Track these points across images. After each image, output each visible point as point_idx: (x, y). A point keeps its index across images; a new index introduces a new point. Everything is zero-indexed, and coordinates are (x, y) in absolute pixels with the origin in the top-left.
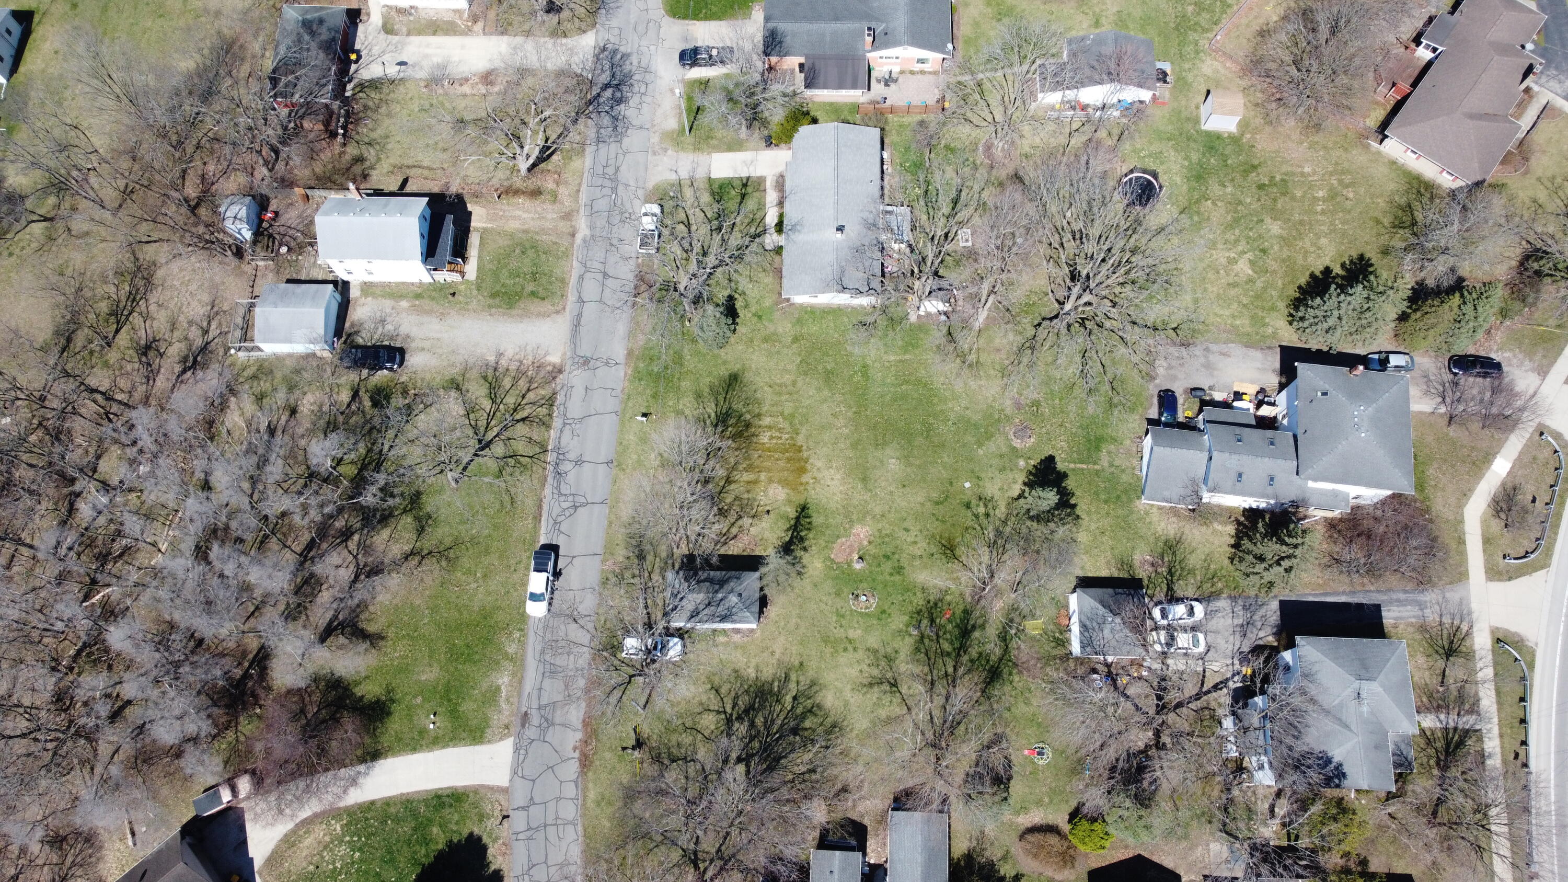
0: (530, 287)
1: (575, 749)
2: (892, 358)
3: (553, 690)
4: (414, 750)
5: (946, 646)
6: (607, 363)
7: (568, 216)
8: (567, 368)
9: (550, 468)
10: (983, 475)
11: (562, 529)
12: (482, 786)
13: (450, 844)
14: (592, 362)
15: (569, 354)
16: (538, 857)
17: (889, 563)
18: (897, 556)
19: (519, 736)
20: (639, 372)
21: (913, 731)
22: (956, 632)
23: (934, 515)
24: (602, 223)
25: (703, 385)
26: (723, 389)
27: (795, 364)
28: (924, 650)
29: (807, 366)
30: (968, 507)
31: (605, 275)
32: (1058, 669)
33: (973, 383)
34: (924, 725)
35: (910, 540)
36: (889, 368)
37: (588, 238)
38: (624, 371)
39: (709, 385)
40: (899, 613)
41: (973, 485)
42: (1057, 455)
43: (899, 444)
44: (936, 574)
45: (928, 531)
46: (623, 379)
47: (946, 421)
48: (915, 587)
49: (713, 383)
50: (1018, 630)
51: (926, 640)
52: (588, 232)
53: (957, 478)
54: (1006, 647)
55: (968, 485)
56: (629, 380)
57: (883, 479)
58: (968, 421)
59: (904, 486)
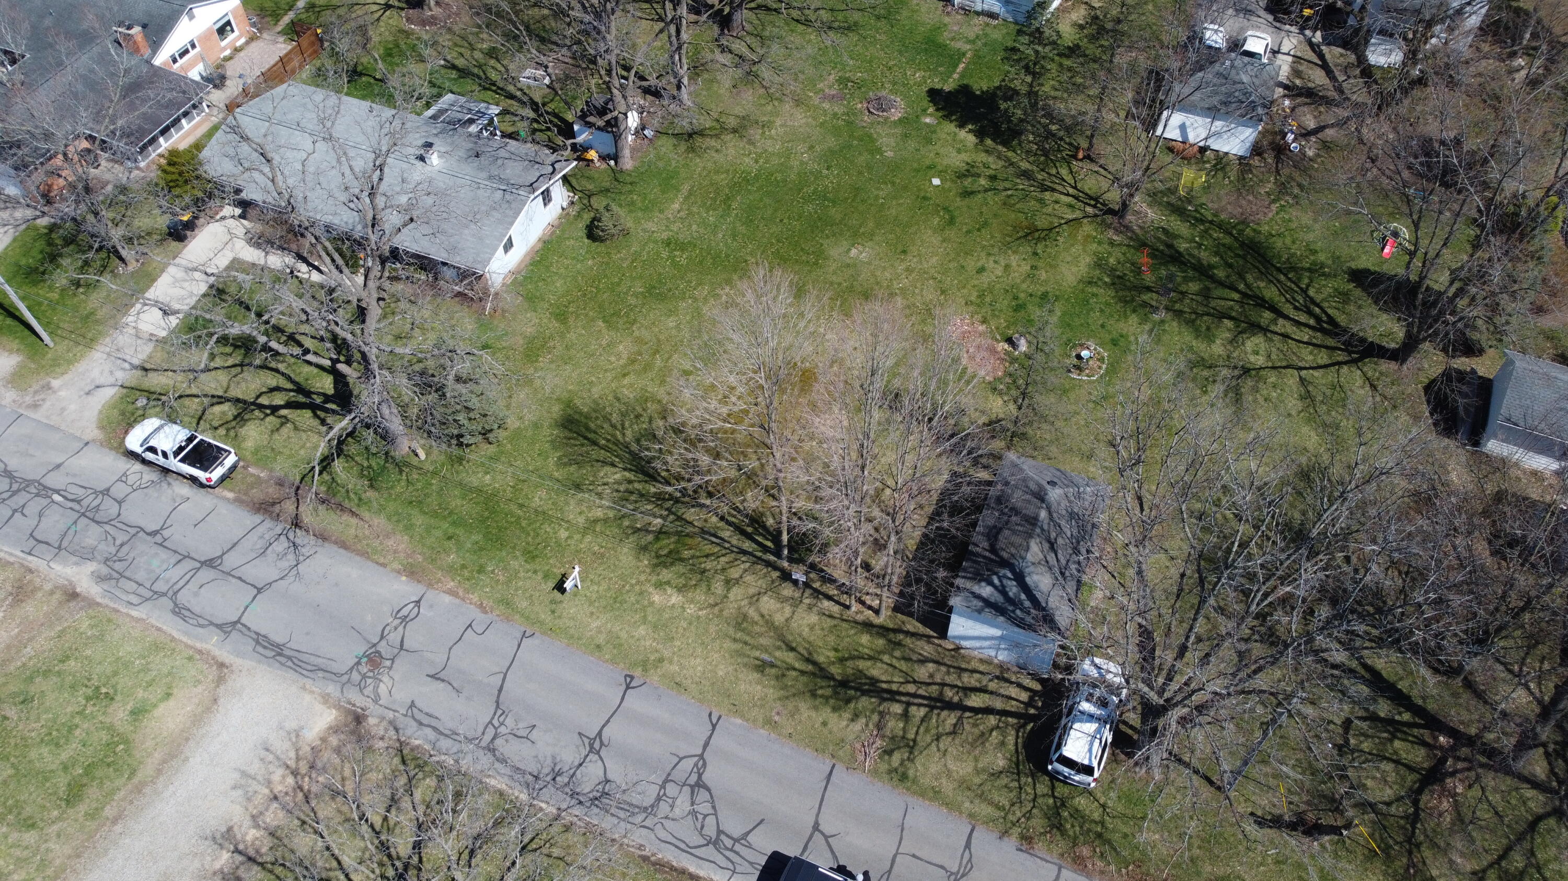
0: (118, 713)
2: (676, 206)
5: (1194, 287)
6: (405, 620)
7: (22, 590)
8: (360, 701)
9: (574, 814)
10: (928, 162)
11: (737, 832)
14: (383, 647)
15: (332, 689)
17: (1030, 307)
18: (1022, 295)
20: (463, 567)
21: (1331, 375)
22: (1173, 269)
23: (968, 232)
24: (92, 535)
25: (556, 474)
26: (582, 445)
27: (604, 331)
28: (1193, 316)
29: (619, 316)
30: (972, 193)
31: (209, 563)
32: (1261, 181)
33: (773, 132)
34: (1323, 357)
35: (999, 271)
36: (690, 214)
37: (105, 570)
38: (442, 595)
39: (561, 464)
40: (1121, 325)
41: (939, 177)
42: (931, 86)
43: (828, 237)
44: (1069, 259)
45: (993, 246)
46: (457, 601)
47: (818, 175)
48: (1083, 291)
49: (559, 458)
50: (1190, 202)
51: (1177, 306)
52: (91, 567)
53: (919, 190)
54: (1211, 222)
55: (936, 182)
56: (467, 591)
57: (878, 273)
58: (832, 152)
59: (904, 252)
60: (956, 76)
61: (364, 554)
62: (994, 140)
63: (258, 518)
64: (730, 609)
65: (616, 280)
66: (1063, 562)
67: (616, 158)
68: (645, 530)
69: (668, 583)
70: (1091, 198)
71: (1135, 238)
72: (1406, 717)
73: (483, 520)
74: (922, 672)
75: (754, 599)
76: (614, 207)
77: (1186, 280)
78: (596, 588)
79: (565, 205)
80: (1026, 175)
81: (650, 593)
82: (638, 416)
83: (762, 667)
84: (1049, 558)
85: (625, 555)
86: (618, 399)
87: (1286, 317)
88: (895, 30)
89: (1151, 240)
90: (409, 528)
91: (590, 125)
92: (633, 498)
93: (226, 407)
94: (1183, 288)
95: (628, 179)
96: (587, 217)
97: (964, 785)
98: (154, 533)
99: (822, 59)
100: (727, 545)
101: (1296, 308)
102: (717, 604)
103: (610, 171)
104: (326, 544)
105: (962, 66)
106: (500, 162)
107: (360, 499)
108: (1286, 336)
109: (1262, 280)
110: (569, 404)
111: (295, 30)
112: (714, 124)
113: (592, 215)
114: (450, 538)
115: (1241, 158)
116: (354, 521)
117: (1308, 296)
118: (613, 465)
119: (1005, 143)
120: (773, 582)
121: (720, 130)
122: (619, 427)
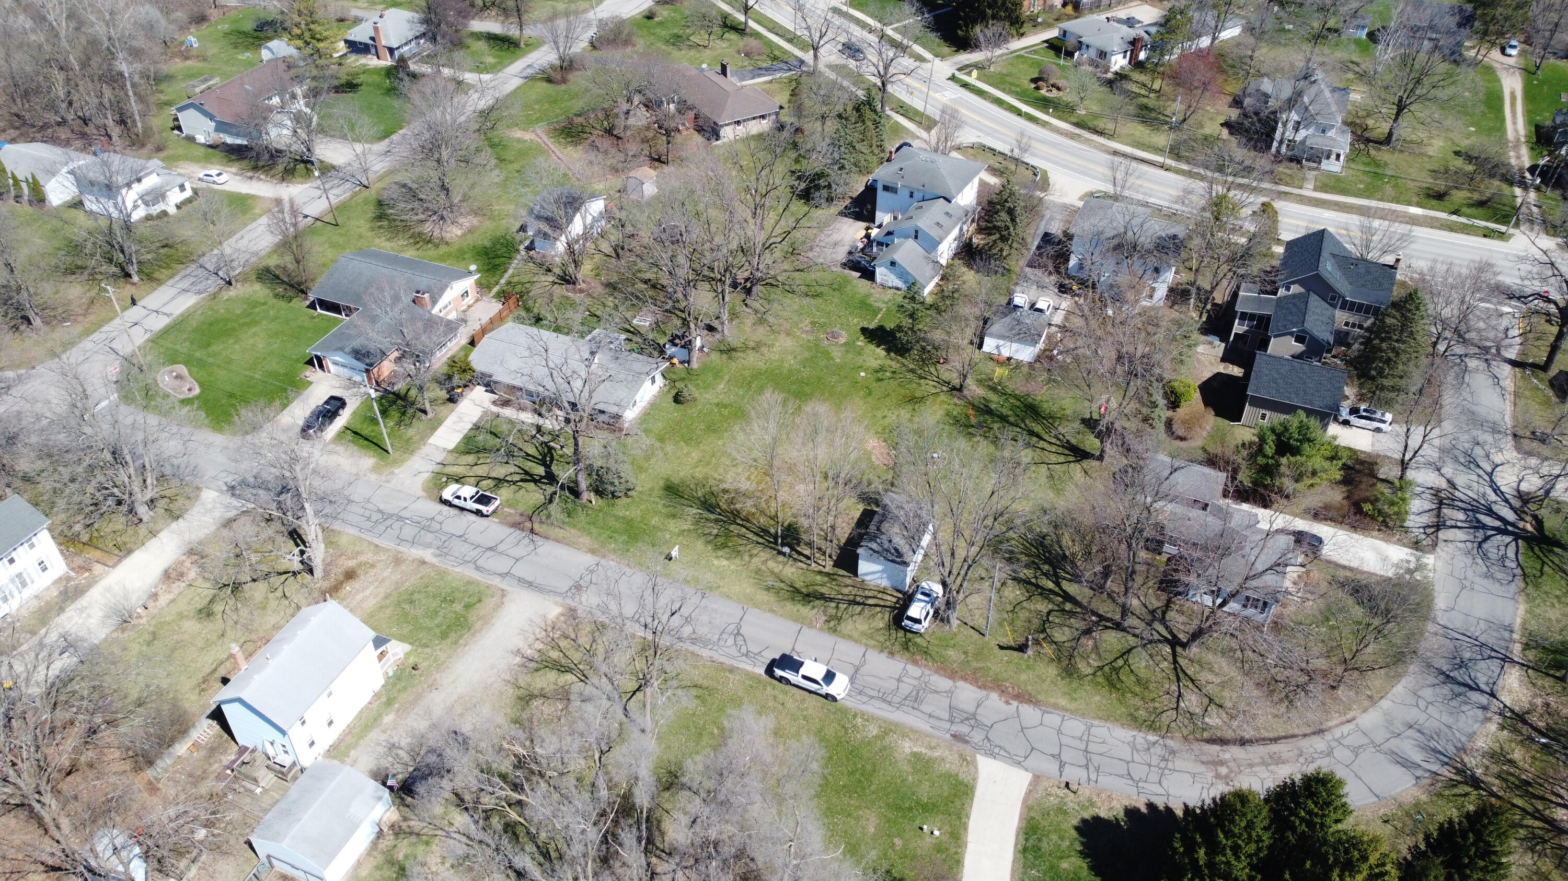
0: (458, 607)
1: (1007, 703)
2: (722, 386)
3: (935, 705)
4: (959, 862)
5: (997, 426)
6: (592, 572)
7: (398, 560)
8: (573, 604)
9: (679, 645)
10: (859, 365)
11: (756, 651)
12: (1025, 800)
13: (1083, 854)
14: (581, 582)
15: (559, 599)
16: (1122, 769)
19: (977, 749)
20: (619, 550)
21: (1065, 467)
22: (987, 417)
23: (879, 399)
24: (429, 538)
25: (663, 511)
26: (676, 498)
27: (685, 447)
28: (995, 439)
29: (692, 440)
30: (882, 380)
31: (491, 549)
32: (1039, 374)
33: (774, 349)
34: (1062, 459)
35: (894, 417)
36: (729, 390)
37: (438, 552)
38: (609, 561)
39: (665, 506)
40: (957, 443)
41: (864, 372)
42: (862, 326)
43: (803, 401)
44: (932, 412)
45: (891, 406)
46: (617, 564)
47: (799, 371)
48: (938, 427)
49: (664, 504)
50: (999, 385)
51: (987, 435)
52: (432, 550)
53: (853, 378)
54: (1010, 395)
55: (863, 374)
56: (621, 560)
58: (807, 359)
59: (844, 408)
60: (876, 321)
61: (567, 544)
62: (895, 354)
63: (512, 530)
64: (753, 566)
65: (690, 423)
67: (689, 362)
68: (710, 534)
69: (721, 556)
70: (946, 382)
71: (968, 402)
72: (1079, 610)
73: (627, 530)
74: (846, 591)
75: (765, 562)
76: (688, 387)
77: (993, 422)
78: (686, 558)
79: (662, 385)
81: (712, 561)
82: (704, 485)
83: (768, 589)
85: (700, 545)
86: (693, 478)
87: (1045, 440)
88: (843, 296)
89: (976, 403)
90: (590, 534)
91: (676, 345)
92: (702, 521)
93: (489, 481)
94: (991, 426)
95: (696, 373)
96: (674, 392)
97: (863, 634)
98: (460, 537)
99: (802, 312)
100: (750, 540)
101: (1050, 436)
102: (746, 565)
103: (685, 369)
104: (549, 541)
105: (880, 315)
106: (628, 362)
107: (563, 522)
108: (1043, 449)
109: (1034, 423)
110: (667, 480)
111: (504, 296)
112: (742, 345)
113: (677, 390)
114: (611, 538)
115: (1030, 363)
116: (562, 531)
117: (1057, 430)
118: (692, 507)
119: (901, 355)
120: (773, 555)
121: (745, 348)
122: (695, 490)
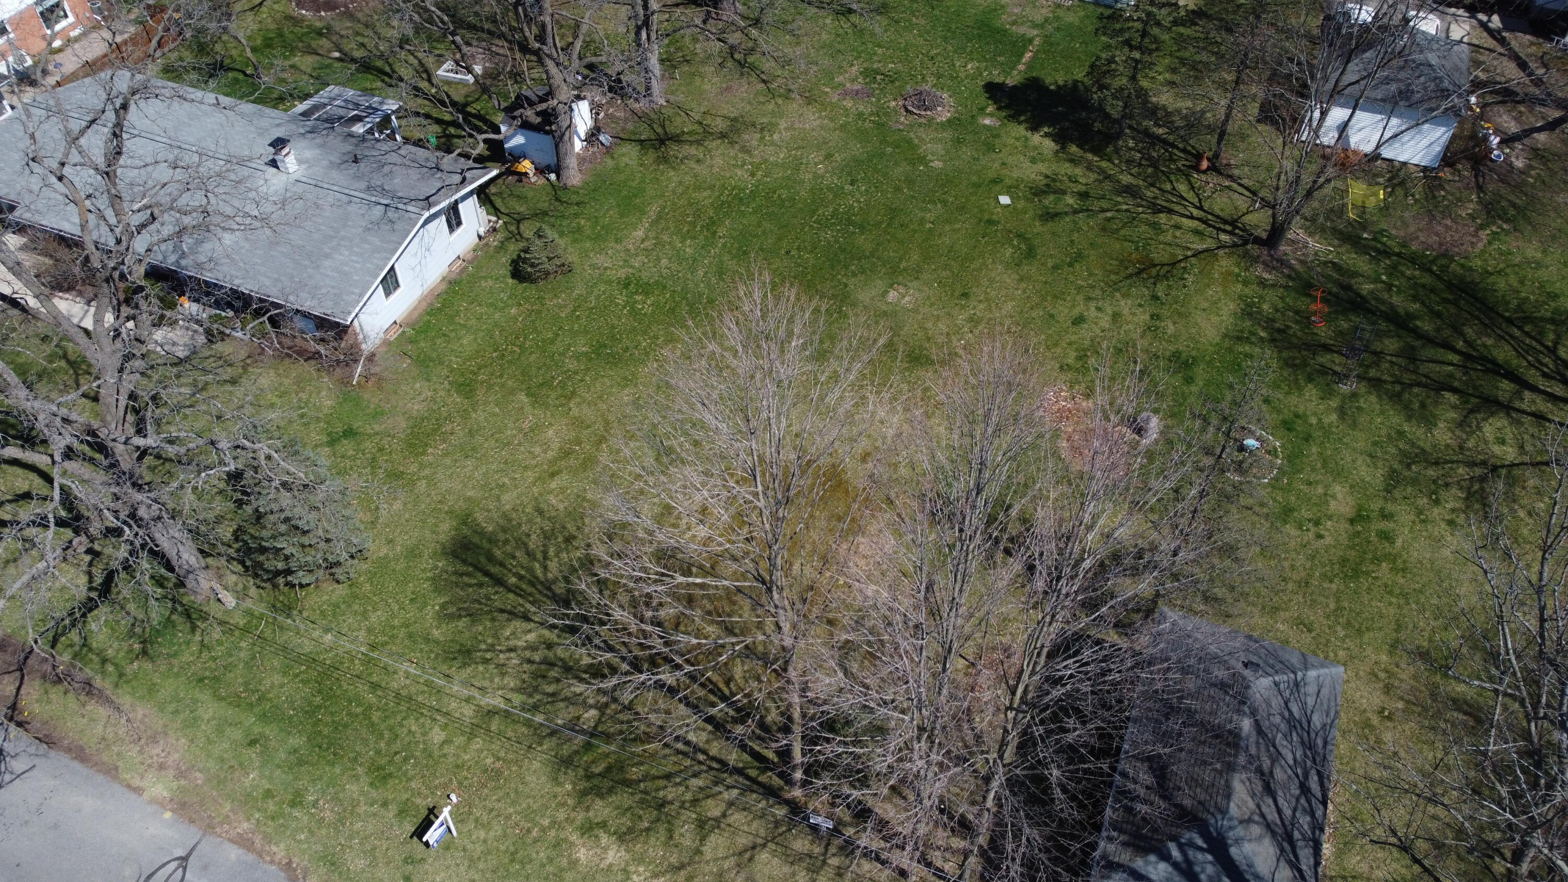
2: (640, 233)
5: (1391, 345)
10: (991, 174)
18: (1142, 356)
20: (268, 794)
22: (1355, 319)
23: (1055, 267)
25: (436, 633)
26: (481, 585)
27: (528, 409)
28: (1398, 388)
29: (551, 387)
30: (1057, 215)
32: (1459, 200)
33: (776, 137)
35: (1105, 321)
36: (659, 243)
38: (228, 846)
39: (445, 616)
40: (1294, 400)
41: (1008, 193)
42: (989, 79)
43: (854, 275)
44: (1206, 305)
45: (1093, 287)
46: (251, 857)
47: (838, 192)
48: (1230, 350)
49: (443, 606)
50: (1364, 227)
51: (1372, 373)
53: (982, 211)
54: (1399, 255)
55: (1005, 200)
56: (268, 839)
57: (929, 325)
58: (858, 162)
59: (965, 295)
60: (1021, 67)
61: (110, 771)
62: (1080, 146)
65: (550, 335)
66: (1288, 812)
67: (558, 170)
68: (570, 729)
69: (603, 825)
70: (1225, 222)
71: (1294, 276)
73: (311, 712)
75: (746, 856)
76: (550, 234)
77: (1379, 335)
78: (482, 834)
79: (482, 231)
80: (1129, 191)
81: (572, 844)
82: (569, 539)
84: (1264, 809)
85: (536, 774)
86: (540, 512)
87: (1534, 389)
88: (937, 12)
89: (1318, 279)
90: (193, 723)
91: (521, 123)
92: (553, 673)
94: (1377, 346)
95: (575, 199)
96: (513, 248)
99: (842, 47)
100: (701, 757)
101: (1545, 375)
102: (682, 867)
103: (549, 189)
104: (52, 753)
105: (1028, 55)
106: (387, 169)
107: (121, 675)
108: (1540, 417)
109: (1489, 336)
110: (465, 519)
111: (151, 17)
112: (696, 127)
113: (522, 245)
114: (253, 743)
115: (1425, 169)
116: (102, 712)
117: (1558, 358)
118: (526, 618)
119: (1095, 151)
120: (777, 824)
121: (704, 134)
122: (539, 556)
